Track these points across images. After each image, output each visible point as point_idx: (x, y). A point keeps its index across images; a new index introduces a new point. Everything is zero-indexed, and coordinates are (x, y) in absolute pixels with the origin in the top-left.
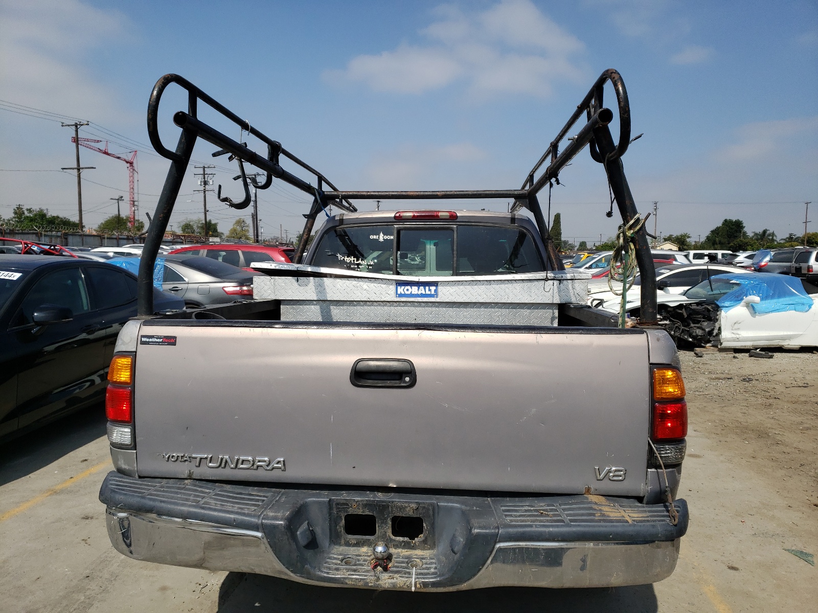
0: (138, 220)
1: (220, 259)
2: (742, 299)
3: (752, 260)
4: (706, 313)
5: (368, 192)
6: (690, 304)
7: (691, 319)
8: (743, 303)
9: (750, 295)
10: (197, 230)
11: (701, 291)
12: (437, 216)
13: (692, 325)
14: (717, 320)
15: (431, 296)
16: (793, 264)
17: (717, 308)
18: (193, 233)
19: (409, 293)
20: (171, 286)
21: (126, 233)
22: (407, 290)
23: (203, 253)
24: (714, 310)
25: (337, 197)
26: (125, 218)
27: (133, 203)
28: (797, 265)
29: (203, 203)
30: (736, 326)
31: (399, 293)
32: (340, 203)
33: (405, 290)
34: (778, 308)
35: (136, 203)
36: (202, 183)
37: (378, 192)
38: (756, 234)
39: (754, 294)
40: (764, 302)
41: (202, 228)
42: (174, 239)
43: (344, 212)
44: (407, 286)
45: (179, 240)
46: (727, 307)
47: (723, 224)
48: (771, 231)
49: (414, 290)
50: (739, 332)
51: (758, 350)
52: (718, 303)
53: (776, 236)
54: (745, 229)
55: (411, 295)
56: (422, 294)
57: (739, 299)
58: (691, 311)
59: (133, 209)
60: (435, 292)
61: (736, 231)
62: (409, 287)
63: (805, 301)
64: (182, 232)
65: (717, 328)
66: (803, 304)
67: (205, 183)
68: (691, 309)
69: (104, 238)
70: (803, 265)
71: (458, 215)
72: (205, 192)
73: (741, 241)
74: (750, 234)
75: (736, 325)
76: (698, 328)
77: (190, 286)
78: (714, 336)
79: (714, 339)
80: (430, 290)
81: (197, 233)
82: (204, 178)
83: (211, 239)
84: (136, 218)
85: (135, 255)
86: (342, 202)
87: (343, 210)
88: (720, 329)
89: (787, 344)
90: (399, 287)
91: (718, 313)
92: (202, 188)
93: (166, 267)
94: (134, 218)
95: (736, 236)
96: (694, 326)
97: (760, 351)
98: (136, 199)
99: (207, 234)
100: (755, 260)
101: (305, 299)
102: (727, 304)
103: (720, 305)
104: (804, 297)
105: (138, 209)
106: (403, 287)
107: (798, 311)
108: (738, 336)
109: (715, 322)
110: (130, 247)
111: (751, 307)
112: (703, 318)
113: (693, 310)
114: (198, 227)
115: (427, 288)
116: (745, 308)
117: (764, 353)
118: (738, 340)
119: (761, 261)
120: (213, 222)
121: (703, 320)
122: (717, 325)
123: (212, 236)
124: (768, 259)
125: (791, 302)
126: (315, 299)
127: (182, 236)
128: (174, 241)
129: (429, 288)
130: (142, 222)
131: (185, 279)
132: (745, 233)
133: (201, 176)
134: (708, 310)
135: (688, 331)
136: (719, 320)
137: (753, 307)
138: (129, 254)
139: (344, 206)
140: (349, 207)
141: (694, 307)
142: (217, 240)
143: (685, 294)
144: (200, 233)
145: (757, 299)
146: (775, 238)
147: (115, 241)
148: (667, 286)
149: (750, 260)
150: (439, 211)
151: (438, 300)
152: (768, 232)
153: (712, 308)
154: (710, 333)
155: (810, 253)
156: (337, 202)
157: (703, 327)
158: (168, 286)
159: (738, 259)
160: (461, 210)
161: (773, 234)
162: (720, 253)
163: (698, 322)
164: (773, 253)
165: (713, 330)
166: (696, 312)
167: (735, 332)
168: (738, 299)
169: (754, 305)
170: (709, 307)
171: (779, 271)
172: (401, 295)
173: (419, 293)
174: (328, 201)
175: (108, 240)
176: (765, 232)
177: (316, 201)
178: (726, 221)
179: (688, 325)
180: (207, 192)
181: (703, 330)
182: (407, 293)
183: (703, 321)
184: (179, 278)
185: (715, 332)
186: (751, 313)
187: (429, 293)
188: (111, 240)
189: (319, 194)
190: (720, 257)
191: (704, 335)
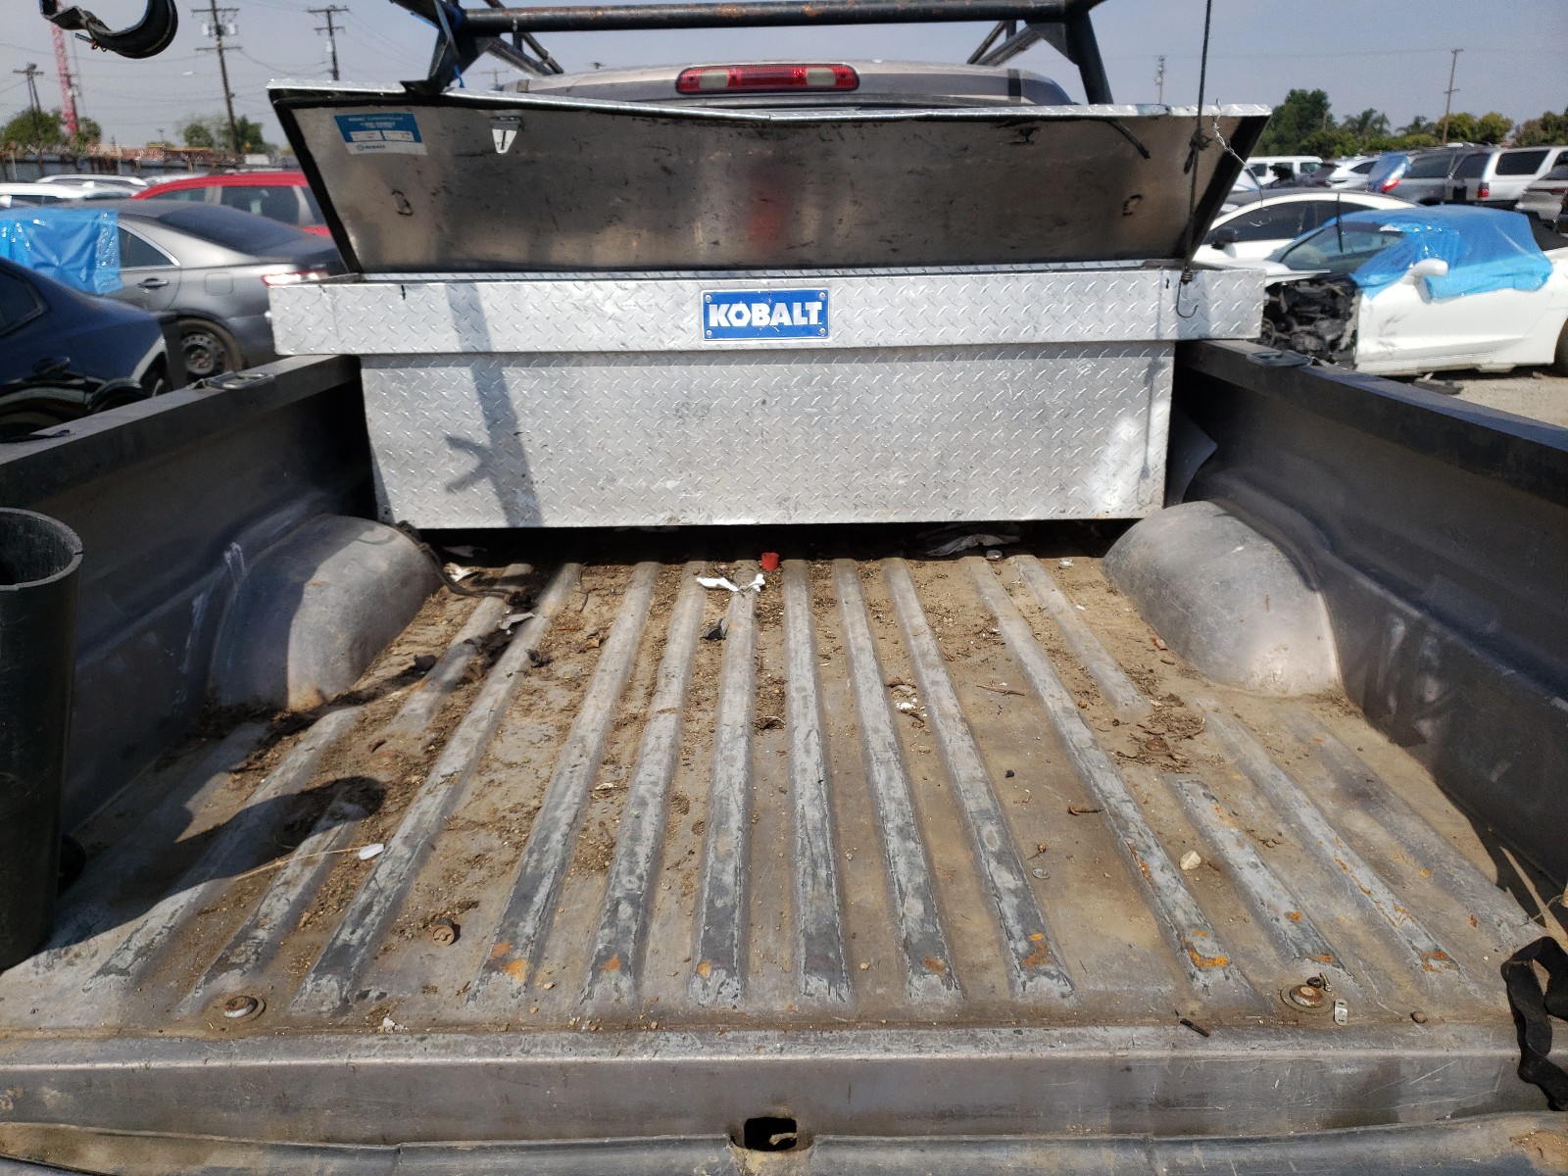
0: (85, 120)
1: (256, 207)
2: (1405, 269)
3: (1366, 176)
4: (1329, 301)
5: (598, 8)
6: (1297, 282)
7: (1295, 315)
8: (1407, 276)
9: (1425, 257)
10: (219, 139)
11: (1317, 251)
12: (801, 79)
13: (1297, 328)
14: (1350, 315)
15: (808, 331)
16: (1450, 181)
17: (1353, 289)
18: (210, 145)
19: (742, 323)
20: (142, 278)
21: (58, 149)
22: (739, 315)
23: (214, 194)
24: (1347, 294)
25: (505, 26)
26: (51, 115)
27: (67, 80)
28: (1458, 184)
29: (220, 78)
30: (1391, 327)
31: (713, 323)
32: (516, 51)
33: (732, 315)
34: (1480, 283)
35: (74, 80)
36: (213, 32)
37: (627, 7)
38: (1351, 121)
39: (1432, 256)
40: (1452, 271)
41: (226, 133)
42: (167, 161)
43: (529, 76)
44: (737, 302)
45: (179, 163)
46: (1374, 286)
47: (1288, 100)
48: (1379, 113)
49: (759, 315)
50: (1393, 340)
51: (1428, 377)
52: (1355, 277)
53: (1388, 122)
54: (1331, 111)
55: (750, 331)
56: (781, 326)
57: (1401, 266)
58: (1298, 298)
59: (70, 93)
60: (820, 319)
61: (1314, 115)
62: (741, 307)
63: (1535, 267)
64: (186, 144)
65: (1349, 333)
66: (1531, 274)
67: (220, 31)
68: (1299, 294)
69: (9, 162)
70: (1471, 183)
71: (858, 72)
72: (220, 52)
73: (1323, 135)
74: (1339, 120)
75: (1391, 324)
76: (1309, 333)
77: (187, 276)
78: (1341, 351)
79: (1340, 356)
80: (805, 313)
81: (220, 146)
82: (216, 19)
83: (250, 159)
84: (81, 114)
85: (67, 200)
86: (520, 47)
87: (527, 70)
88: (1354, 335)
89: (1486, 362)
90: (713, 308)
91: (1354, 300)
92: (213, 42)
93: (123, 233)
94: (75, 114)
95: (1313, 126)
96: (1303, 331)
97: (1432, 378)
98: (72, 70)
99: (239, 148)
100: (1375, 175)
101: (432, 351)
102: (1374, 279)
103: (1360, 281)
104: (1531, 258)
105: (80, 95)
106: (724, 307)
107: (1521, 289)
108: (1390, 349)
109: (1346, 321)
110: (55, 182)
111: (1427, 287)
112: (1321, 312)
113: (1303, 296)
114: (219, 132)
115: (797, 307)
116: (1412, 287)
117: (1442, 383)
118: (1390, 356)
119: (1387, 176)
120: (252, 121)
121: (1320, 316)
122: (1349, 326)
123: (252, 151)
124: (1399, 172)
125: (1508, 270)
126: (458, 348)
127: (186, 153)
128: (169, 164)
129: (803, 306)
130: (95, 125)
131: (173, 260)
132: (1330, 117)
133: (209, 15)
134: (1334, 295)
135: (1287, 341)
136: (1354, 316)
137: (1429, 285)
138: (52, 200)
139: (528, 60)
140: (542, 64)
141: (1304, 288)
142: (260, 159)
143: (1281, 258)
144: (227, 147)
145: (1440, 266)
146: (1385, 127)
147: (35, 168)
148: (1232, 240)
149: (1362, 176)
150: (804, 66)
151: (829, 342)
152: (1374, 116)
153: (1343, 289)
154: (1334, 344)
155: (1486, 157)
156: (505, 45)
157: (1321, 332)
158: (135, 277)
159: (1336, 175)
160: (867, 61)
161: (1383, 120)
162: (1296, 162)
163: (1311, 321)
164: (1410, 160)
165: (1340, 337)
166: (1308, 300)
167: (1385, 340)
168: (1397, 266)
169: (1429, 278)
170: (1337, 288)
171: (1418, 197)
172: (719, 332)
173: (774, 323)
174: (478, 41)
175: (20, 166)
176: (1367, 115)
177: (441, 39)
178: (1293, 93)
179: (1288, 329)
180: (225, 52)
181: (1320, 338)
182: (737, 323)
183: (1322, 319)
184: (156, 258)
185: (1345, 341)
186: (1422, 297)
187: (803, 321)
188: (25, 166)
189: (450, 17)
190: (1296, 170)
191: (1321, 350)
